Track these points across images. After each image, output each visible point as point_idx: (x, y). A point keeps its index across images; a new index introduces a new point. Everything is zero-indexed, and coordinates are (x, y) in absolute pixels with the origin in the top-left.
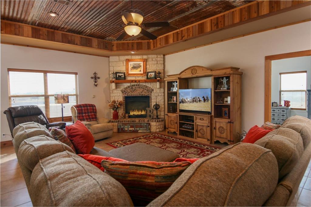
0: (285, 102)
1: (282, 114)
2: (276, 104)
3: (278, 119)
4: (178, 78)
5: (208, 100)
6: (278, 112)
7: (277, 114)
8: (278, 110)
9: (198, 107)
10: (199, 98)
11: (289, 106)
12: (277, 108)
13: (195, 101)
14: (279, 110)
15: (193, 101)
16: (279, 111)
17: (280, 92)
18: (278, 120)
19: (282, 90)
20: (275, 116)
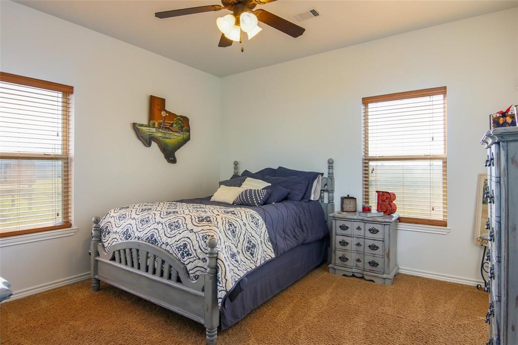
0: (379, 196)
1: (371, 243)
2: (352, 202)
3: (358, 260)
6: (357, 232)
7: (355, 241)
8: (356, 225)
11: (394, 211)
12: (355, 220)
14: (361, 225)
16: (359, 228)
17: (367, 160)
18: (359, 264)
19: (371, 154)
20: (347, 247)
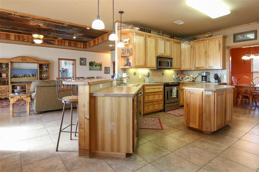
4: (10, 62)
5: (35, 76)
9: (28, 80)
10: (29, 74)
13: (26, 76)
15: (24, 76)
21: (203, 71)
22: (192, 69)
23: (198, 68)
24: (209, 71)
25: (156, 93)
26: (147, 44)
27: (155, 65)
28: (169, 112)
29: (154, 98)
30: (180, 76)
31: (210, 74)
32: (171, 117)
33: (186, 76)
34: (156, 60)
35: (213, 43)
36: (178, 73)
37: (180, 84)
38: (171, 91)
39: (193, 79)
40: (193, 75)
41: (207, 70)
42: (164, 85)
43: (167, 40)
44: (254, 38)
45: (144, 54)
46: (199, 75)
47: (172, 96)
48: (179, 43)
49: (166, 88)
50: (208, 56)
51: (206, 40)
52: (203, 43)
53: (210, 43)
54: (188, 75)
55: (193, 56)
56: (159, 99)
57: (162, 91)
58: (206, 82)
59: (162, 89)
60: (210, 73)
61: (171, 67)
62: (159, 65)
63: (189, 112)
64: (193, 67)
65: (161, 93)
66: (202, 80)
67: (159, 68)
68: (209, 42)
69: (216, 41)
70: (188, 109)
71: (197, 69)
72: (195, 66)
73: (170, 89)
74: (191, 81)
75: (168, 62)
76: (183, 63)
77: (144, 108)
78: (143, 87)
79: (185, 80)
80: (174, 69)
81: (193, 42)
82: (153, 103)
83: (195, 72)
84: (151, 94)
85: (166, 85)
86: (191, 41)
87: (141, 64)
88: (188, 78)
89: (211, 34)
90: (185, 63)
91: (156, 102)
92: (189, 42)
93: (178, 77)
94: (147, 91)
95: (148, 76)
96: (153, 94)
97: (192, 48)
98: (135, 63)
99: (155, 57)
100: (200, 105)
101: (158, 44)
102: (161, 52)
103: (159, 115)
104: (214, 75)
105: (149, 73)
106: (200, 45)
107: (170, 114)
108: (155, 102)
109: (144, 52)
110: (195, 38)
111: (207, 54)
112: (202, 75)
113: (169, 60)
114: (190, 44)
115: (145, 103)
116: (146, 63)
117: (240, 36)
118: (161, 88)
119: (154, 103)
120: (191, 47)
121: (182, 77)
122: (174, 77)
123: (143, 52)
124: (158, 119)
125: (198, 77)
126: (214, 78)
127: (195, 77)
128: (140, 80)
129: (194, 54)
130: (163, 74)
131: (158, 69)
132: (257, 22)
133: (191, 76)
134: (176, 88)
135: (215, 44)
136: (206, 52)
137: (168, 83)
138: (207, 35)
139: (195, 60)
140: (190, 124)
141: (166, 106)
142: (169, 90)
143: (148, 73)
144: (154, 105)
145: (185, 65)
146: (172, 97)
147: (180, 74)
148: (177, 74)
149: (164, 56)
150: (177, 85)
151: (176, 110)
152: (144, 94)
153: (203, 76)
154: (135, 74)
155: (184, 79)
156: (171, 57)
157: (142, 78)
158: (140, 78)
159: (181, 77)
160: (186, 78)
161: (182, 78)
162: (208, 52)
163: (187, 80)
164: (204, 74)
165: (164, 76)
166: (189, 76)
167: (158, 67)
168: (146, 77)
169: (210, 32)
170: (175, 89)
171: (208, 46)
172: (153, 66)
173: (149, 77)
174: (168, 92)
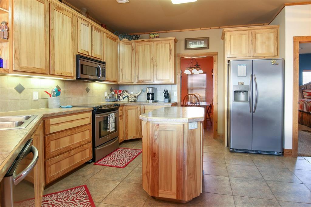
21: (148, 86)
22: (134, 83)
23: (142, 81)
24: (155, 86)
25: (77, 130)
26: (53, 23)
27: (72, 71)
28: (103, 160)
29: (71, 140)
30: (115, 93)
31: (157, 91)
32: (111, 175)
33: (124, 94)
34: (74, 61)
35: (162, 46)
36: (111, 88)
37: (119, 107)
38: (106, 121)
39: (134, 98)
40: (133, 92)
41: (153, 85)
42: (92, 111)
43: (96, 29)
44: (206, 47)
45: (46, 45)
46: (143, 92)
47: (107, 129)
48: (115, 40)
49: (97, 116)
50: (155, 64)
51: (153, 41)
52: (148, 45)
53: (158, 47)
54: (127, 92)
55: (134, 63)
56: (83, 141)
57: (89, 123)
58: (153, 102)
59: (88, 121)
60: (157, 89)
61: (103, 79)
62: (82, 73)
63: (157, 167)
64: (136, 79)
65: (87, 128)
66: (148, 99)
67: (81, 79)
68: (157, 45)
69: (166, 44)
70: (155, 162)
71: (141, 83)
72: (138, 78)
73: (104, 117)
74: (133, 101)
75: (98, 69)
76: (120, 72)
77: (48, 169)
78: (44, 121)
79: (123, 100)
80: (107, 81)
81: (135, 42)
82: (70, 153)
83: (136, 88)
84: (64, 134)
85: (97, 111)
86: (133, 41)
87: (37, 65)
88: (128, 96)
89: (158, 35)
90: (123, 74)
91: (77, 147)
92: (129, 40)
93: (113, 95)
94: (53, 129)
95: (58, 93)
96: (69, 132)
97: (134, 52)
98: (17, 61)
99: (73, 55)
100: (179, 152)
101: (79, 31)
102: (85, 47)
103: (84, 176)
104: (164, 91)
105: (57, 87)
106: (145, 48)
107: (107, 166)
108: (75, 148)
109: (46, 40)
110: (138, 36)
111: (154, 61)
112: (148, 92)
113: (99, 65)
114: (130, 44)
115: (51, 158)
116: (51, 65)
117: (192, 42)
118: (87, 118)
119: (72, 152)
120: (133, 50)
121: (118, 95)
122: (106, 95)
123: (43, 39)
124: (83, 189)
125: (141, 95)
126: (164, 96)
127: (137, 95)
128: (35, 104)
129: (136, 60)
130: (88, 90)
131: (78, 79)
132: (209, 28)
133: (132, 93)
134: (113, 114)
135: (165, 49)
136: (153, 59)
137: (101, 107)
138: (153, 36)
139: (138, 70)
140: (159, 191)
141: (98, 150)
142: (102, 120)
143: (55, 88)
144: (74, 155)
145: (124, 75)
146: (108, 131)
147: (116, 90)
148: (111, 90)
149: (91, 57)
150: (115, 108)
151: (115, 153)
152: (46, 137)
153: (148, 94)
154: (20, 89)
155: (121, 98)
156: (102, 60)
157: (43, 98)
158: (34, 99)
159: (116, 95)
160: (124, 96)
161: (119, 97)
162: (156, 59)
163: (126, 99)
164: (151, 91)
165: (89, 94)
166: (129, 94)
167: (80, 76)
168: (50, 95)
169: (156, 31)
170: (112, 117)
171: (156, 51)
172: (68, 73)
173: (59, 97)
174: (100, 123)
